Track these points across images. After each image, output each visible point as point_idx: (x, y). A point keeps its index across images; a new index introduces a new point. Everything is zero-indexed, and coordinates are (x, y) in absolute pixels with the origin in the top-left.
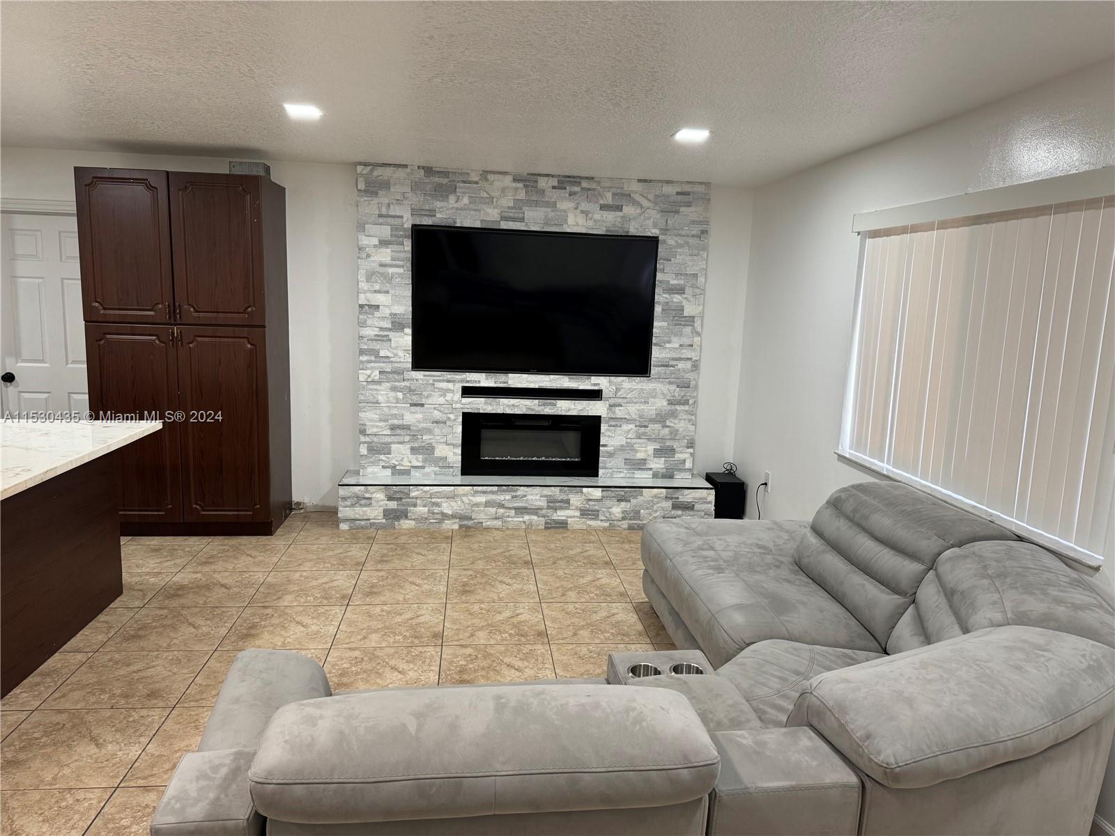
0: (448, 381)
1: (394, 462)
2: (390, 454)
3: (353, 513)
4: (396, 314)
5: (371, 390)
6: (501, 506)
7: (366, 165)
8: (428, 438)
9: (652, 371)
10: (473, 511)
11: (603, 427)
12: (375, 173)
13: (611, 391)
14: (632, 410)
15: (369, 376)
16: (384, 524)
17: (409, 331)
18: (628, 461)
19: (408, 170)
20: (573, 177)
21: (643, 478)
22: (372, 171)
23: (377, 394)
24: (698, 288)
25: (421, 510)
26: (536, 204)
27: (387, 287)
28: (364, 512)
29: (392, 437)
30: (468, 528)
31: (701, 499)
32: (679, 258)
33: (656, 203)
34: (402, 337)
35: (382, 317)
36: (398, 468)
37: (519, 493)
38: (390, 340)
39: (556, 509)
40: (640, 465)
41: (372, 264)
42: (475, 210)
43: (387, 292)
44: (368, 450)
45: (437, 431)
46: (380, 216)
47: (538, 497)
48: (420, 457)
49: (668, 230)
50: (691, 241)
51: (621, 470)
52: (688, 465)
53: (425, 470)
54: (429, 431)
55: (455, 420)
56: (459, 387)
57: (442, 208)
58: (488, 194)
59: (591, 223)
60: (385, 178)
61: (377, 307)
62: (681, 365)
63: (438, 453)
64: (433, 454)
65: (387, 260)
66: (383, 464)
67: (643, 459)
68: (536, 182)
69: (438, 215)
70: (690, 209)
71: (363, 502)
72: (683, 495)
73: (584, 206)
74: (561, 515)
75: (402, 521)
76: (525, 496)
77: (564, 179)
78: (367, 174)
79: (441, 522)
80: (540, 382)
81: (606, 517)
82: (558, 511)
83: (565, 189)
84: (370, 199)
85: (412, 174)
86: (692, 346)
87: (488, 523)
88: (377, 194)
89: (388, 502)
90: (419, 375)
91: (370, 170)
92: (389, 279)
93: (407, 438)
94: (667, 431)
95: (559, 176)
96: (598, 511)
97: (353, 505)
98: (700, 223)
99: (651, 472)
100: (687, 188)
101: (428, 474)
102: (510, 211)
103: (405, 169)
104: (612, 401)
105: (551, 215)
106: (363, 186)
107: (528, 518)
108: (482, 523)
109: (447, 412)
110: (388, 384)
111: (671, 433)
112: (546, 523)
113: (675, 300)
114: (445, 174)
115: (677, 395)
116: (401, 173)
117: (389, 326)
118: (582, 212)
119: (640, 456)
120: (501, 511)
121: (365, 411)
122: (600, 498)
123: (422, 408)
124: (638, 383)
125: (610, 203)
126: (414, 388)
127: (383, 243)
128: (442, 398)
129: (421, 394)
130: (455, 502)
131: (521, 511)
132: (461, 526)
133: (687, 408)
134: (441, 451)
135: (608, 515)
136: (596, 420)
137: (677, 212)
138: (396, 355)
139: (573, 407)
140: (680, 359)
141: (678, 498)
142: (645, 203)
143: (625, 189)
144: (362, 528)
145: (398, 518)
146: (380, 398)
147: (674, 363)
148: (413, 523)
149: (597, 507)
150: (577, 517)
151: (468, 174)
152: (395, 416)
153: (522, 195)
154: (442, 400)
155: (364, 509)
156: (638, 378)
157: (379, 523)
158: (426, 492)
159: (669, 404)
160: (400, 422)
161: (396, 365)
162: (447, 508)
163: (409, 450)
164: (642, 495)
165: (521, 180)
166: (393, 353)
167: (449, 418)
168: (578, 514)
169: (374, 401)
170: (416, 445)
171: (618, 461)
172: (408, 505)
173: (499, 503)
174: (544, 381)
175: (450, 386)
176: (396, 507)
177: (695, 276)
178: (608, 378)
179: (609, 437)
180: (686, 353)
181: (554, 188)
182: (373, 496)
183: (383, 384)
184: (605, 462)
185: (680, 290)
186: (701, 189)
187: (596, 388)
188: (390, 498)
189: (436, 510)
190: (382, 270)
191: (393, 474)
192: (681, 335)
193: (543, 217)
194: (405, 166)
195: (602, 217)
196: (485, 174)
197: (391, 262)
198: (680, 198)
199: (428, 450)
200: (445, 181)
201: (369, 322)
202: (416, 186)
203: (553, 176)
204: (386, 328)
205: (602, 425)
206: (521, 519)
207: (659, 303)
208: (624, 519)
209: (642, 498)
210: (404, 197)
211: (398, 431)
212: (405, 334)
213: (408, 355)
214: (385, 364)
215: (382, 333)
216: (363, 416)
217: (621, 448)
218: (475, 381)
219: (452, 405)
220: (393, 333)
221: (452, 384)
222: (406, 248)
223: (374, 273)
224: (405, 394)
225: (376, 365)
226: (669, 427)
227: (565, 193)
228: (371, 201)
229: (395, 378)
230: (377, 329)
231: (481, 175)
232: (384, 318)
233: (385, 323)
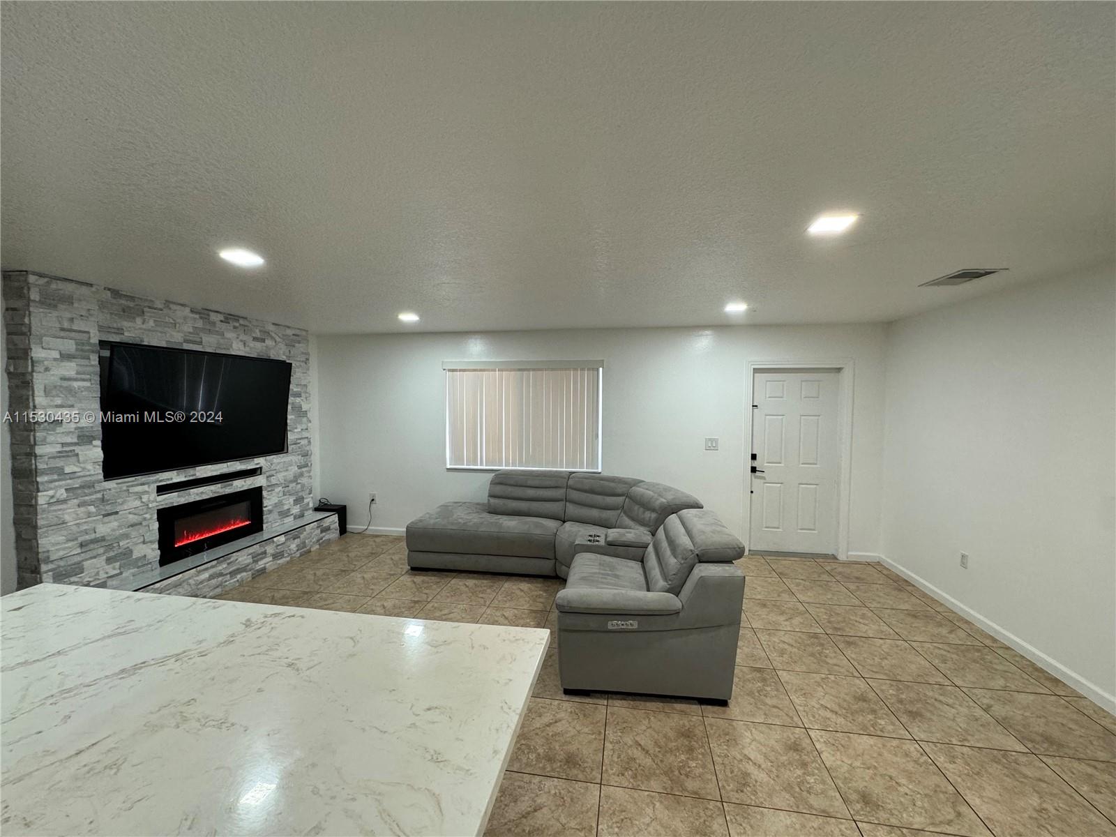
0: (143, 484)
2: (82, 573)
4: (83, 428)
5: (55, 511)
7: (41, 275)
8: (125, 543)
9: (289, 449)
11: (265, 493)
12: (54, 286)
13: (267, 467)
14: (280, 477)
15: (52, 497)
17: (98, 443)
18: (280, 513)
19: (93, 289)
20: (234, 316)
21: (289, 522)
23: (63, 514)
24: (307, 393)
26: (210, 332)
27: (71, 401)
29: (82, 555)
31: (332, 522)
33: (284, 340)
34: (91, 450)
35: (66, 433)
38: (77, 455)
39: (257, 561)
40: (284, 514)
41: (52, 378)
42: (161, 332)
43: (72, 406)
45: (134, 534)
46: (63, 329)
48: (117, 565)
50: (303, 364)
52: (310, 504)
53: (123, 575)
54: (126, 536)
55: (151, 519)
56: (154, 487)
57: (130, 327)
58: (173, 320)
59: (247, 349)
60: (67, 293)
62: (303, 442)
64: (131, 557)
65: (72, 373)
67: (288, 509)
68: (209, 315)
69: (126, 334)
70: (301, 345)
72: (321, 524)
73: (243, 337)
74: (261, 564)
76: (237, 560)
77: (228, 316)
78: (42, 285)
80: (220, 469)
81: (288, 554)
82: (259, 562)
83: (229, 323)
84: (48, 311)
85: (98, 293)
86: (307, 429)
88: (56, 306)
90: (112, 484)
91: (48, 282)
92: (73, 392)
93: (101, 551)
94: (299, 486)
95: (225, 313)
96: (284, 551)
98: (305, 354)
99: (292, 516)
100: (298, 332)
102: (190, 335)
103: (89, 288)
104: (268, 474)
106: (39, 297)
109: (142, 513)
110: (75, 501)
111: (302, 487)
113: (297, 401)
114: (132, 298)
115: (302, 462)
116: (85, 290)
117: (75, 440)
118: (241, 341)
119: (286, 507)
121: (46, 537)
123: (116, 516)
125: (259, 336)
126: (108, 498)
127: (65, 357)
128: (137, 501)
129: (115, 502)
133: (307, 469)
134: (139, 551)
135: (288, 551)
136: (259, 489)
137: (294, 346)
138: (84, 469)
140: (302, 438)
142: (278, 339)
143: (266, 328)
146: (67, 517)
147: (299, 441)
149: (282, 549)
150: (271, 561)
151: (153, 301)
152: (86, 532)
153: (200, 324)
159: (298, 469)
160: (93, 536)
161: (86, 479)
163: (105, 562)
165: (198, 312)
166: (81, 467)
167: (145, 519)
168: (271, 559)
169: (61, 522)
170: (111, 554)
171: (275, 515)
175: (146, 488)
178: (265, 458)
179: (269, 499)
180: (305, 434)
181: (221, 321)
183: (69, 502)
184: (266, 518)
185: (300, 395)
187: (258, 466)
190: (65, 384)
192: (302, 423)
193: (216, 342)
194: (91, 285)
195: (254, 345)
196: (168, 303)
197: (75, 376)
198: (294, 337)
199: (125, 555)
200: (132, 304)
201: (50, 439)
202: (102, 305)
203: (220, 313)
204: (71, 443)
205: (263, 492)
206: (236, 579)
207: (290, 404)
210: (90, 314)
211: (91, 546)
212: (95, 446)
213: (98, 467)
214: (72, 480)
215: (65, 449)
216: (43, 542)
217: (276, 505)
218: (168, 479)
219: (148, 505)
220: (80, 447)
221: (146, 486)
222: (93, 363)
223: (55, 387)
224: (97, 506)
225: (61, 483)
226: (299, 483)
227: (230, 326)
228: (50, 313)
229: (85, 493)
230: (60, 446)
231: (165, 304)
232: (70, 433)
233: (69, 437)
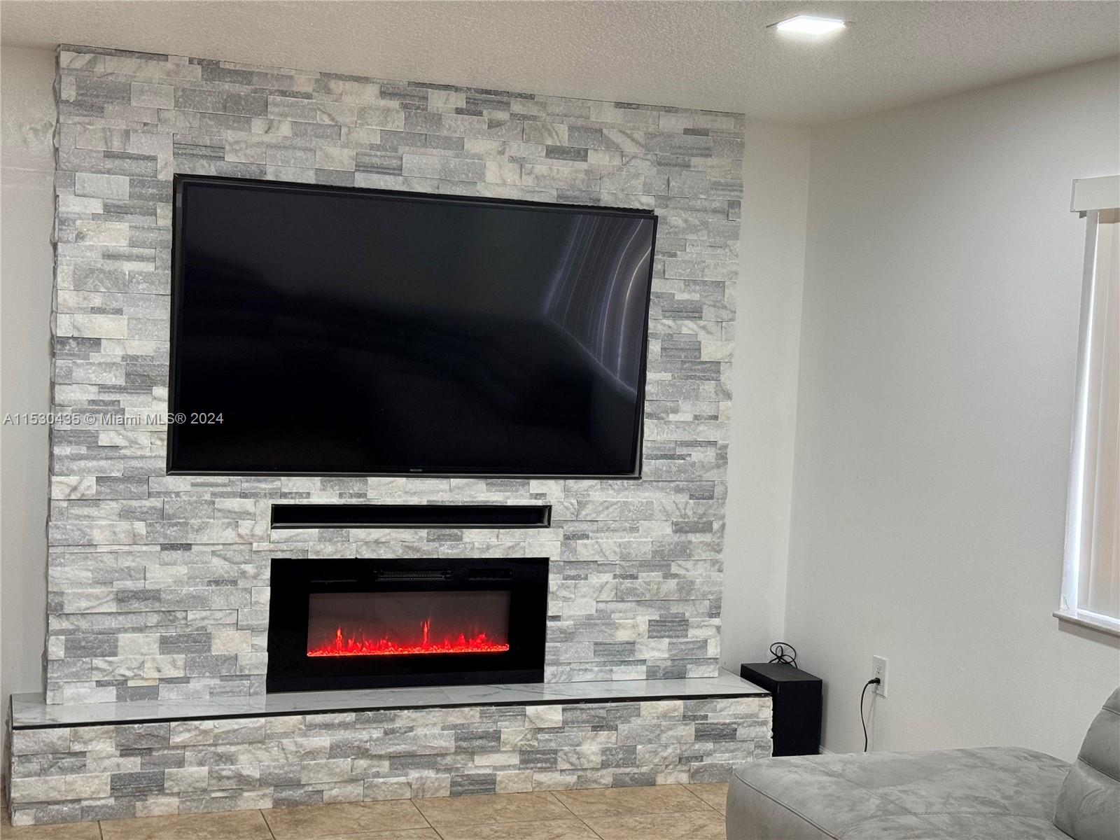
0: (244, 495)
1: (122, 671)
2: (115, 654)
3: (45, 787)
4: (135, 358)
5: (78, 517)
6: (362, 753)
7: (79, 50)
8: (198, 616)
9: (645, 469)
10: (304, 768)
11: (554, 581)
12: (100, 69)
13: (567, 508)
14: (608, 545)
15: (74, 489)
16: (111, 807)
17: (162, 392)
18: (601, 648)
19: (169, 66)
20: (496, 93)
21: (629, 680)
22: (92, 63)
23: (91, 527)
24: (725, 307)
25: (195, 772)
26: (425, 141)
27: (119, 300)
28: (70, 784)
29: (121, 618)
30: (292, 804)
31: (748, 716)
32: (691, 252)
33: (648, 149)
34: (148, 404)
35: (107, 364)
36: (130, 683)
37: (398, 724)
38: (123, 411)
39: (472, 753)
40: (622, 654)
41: (88, 254)
42: (305, 149)
43: (119, 311)
44: (66, 648)
45: (218, 601)
46: (109, 155)
47: (437, 731)
48: (180, 658)
49: (669, 199)
50: (711, 219)
51: (588, 666)
52: (712, 651)
53: (191, 685)
54: (200, 601)
55: (255, 577)
56: (266, 506)
57: (237, 142)
58: (333, 120)
59: (529, 181)
60: (122, 79)
61: (96, 342)
62: (697, 455)
63: (219, 647)
64: (209, 650)
65: (121, 245)
66: (97, 676)
67: (628, 643)
68: (425, 98)
69: (229, 158)
70: (710, 161)
71: (67, 762)
72: (714, 711)
73: (517, 148)
74: (482, 765)
75: (151, 800)
76: (411, 729)
77: (478, 96)
78: (81, 70)
79: (235, 795)
80: (432, 492)
81: (572, 764)
82: (476, 758)
83: (480, 114)
84: (86, 120)
85: (177, 73)
86: (716, 418)
87: (335, 792)
88: (101, 109)
89: (121, 760)
90: (182, 483)
91: (90, 61)
92: (121, 284)
93: (153, 619)
94: (672, 584)
95: (469, 89)
96: (555, 752)
97: (43, 772)
98: (728, 187)
99: (644, 668)
100: (703, 122)
101: (196, 695)
102: (373, 153)
103: (162, 63)
104: (570, 528)
105: (454, 163)
106: (73, 93)
107: (417, 775)
108: (321, 792)
109: (238, 558)
110: (114, 504)
111: (681, 589)
112: (453, 784)
113: (685, 331)
114: (244, 76)
115: (690, 513)
116: (154, 71)
117: (121, 381)
118: (513, 159)
119: (623, 635)
120: (363, 763)
121: (61, 565)
122: (560, 725)
123: (187, 553)
124: (619, 491)
125: (566, 144)
126: (171, 512)
127: (113, 211)
128: (230, 530)
129: (186, 524)
130: (266, 749)
131: (401, 761)
132: (277, 803)
133: (707, 538)
134: (225, 642)
135: (574, 760)
136: (540, 566)
137: (687, 166)
138: (133, 442)
139: (494, 541)
140: (693, 444)
141: (706, 717)
142: (630, 148)
143: (593, 119)
144: (64, 820)
145: (142, 794)
146: (98, 536)
147: (681, 451)
148: (175, 801)
149: (553, 745)
150: (514, 766)
151: (291, 77)
152: (128, 573)
153: (398, 123)
154: (229, 535)
155: (70, 777)
156: (619, 482)
157: (103, 806)
158: (205, 732)
159: (675, 532)
160: (140, 585)
161: (134, 463)
162: (249, 764)
163: (157, 645)
164: (639, 716)
165: (398, 94)
166: (126, 438)
167: (243, 573)
168: (515, 760)
170: (172, 632)
171: (582, 649)
172: (167, 763)
173: (359, 747)
174: (438, 492)
175: (248, 504)
176: (138, 770)
177: (720, 285)
178: (562, 482)
179: (566, 599)
180: (706, 432)
181: (459, 111)
182: (90, 748)
183: (103, 505)
184: (556, 652)
185: (694, 312)
186: (727, 124)
187: (539, 503)
188: (126, 752)
189: (227, 769)
190: (110, 265)
191: (120, 698)
192: (697, 397)
193: (438, 167)
194: (165, 57)
195: (551, 169)
196: (325, 79)
197: (127, 250)
198: (691, 139)
199: (197, 642)
200: (244, 90)
201: (78, 374)
202: (184, 98)
203: (457, 89)
204: (114, 387)
205: (551, 576)
206: (402, 779)
207: (656, 336)
208: (604, 765)
209: (639, 721)
210: (159, 120)
211: (135, 605)
212: (154, 398)
213: (159, 443)
214: (109, 462)
216: (58, 575)
217: (588, 622)
218: (300, 495)
219: (251, 544)
220: (128, 397)
221: (252, 500)
222: (161, 222)
223: (92, 271)
224: (151, 525)
225: (90, 464)
226: (676, 576)
227: (480, 123)
228: (89, 124)
229: (131, 492)
230: (94, 389)
231: (317, 81)
232: (110, 366)
233: (111, 375)
